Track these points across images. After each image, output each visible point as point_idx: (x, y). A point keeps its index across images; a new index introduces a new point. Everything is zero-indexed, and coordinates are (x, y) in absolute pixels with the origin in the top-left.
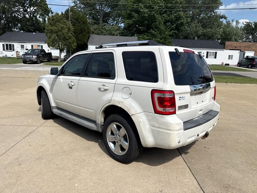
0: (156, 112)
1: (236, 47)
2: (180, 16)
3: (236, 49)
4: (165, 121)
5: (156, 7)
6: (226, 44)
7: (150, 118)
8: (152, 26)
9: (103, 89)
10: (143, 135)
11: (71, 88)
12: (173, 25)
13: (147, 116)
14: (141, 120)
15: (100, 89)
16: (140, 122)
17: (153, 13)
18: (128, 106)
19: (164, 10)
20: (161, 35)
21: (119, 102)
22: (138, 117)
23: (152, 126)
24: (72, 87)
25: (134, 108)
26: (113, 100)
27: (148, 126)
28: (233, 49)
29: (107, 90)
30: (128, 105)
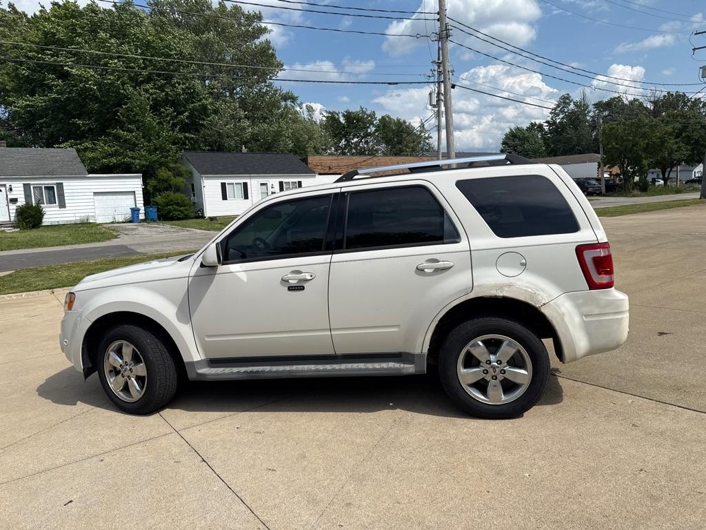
0: (593, 285)
1: (330, 168)
2: (194, 91)
3: (332, 171)
4: (612, 298)
5: (115, 64)
6: (309, 161)
7: (580, 301)
8: (118, 116)
9: (433, 270)
10: (572, 338)
11: (300, 290)
12: (181, 113)
13: (573, 299)
14: (563, 310)
15: (420, 271)
16: (563, 314)
17: (110, 79)
18: (530, 290)
19: (145, 73)
20: (149, 141)
21: (501, 287)
22: (557, 305)
23: (586, 316)
24: (305, 285)
25: (543, 290)
26: (479, 286)
27: (577, 319)
28: (325, 172)
29: (449, 268)
30: (527, 287)
